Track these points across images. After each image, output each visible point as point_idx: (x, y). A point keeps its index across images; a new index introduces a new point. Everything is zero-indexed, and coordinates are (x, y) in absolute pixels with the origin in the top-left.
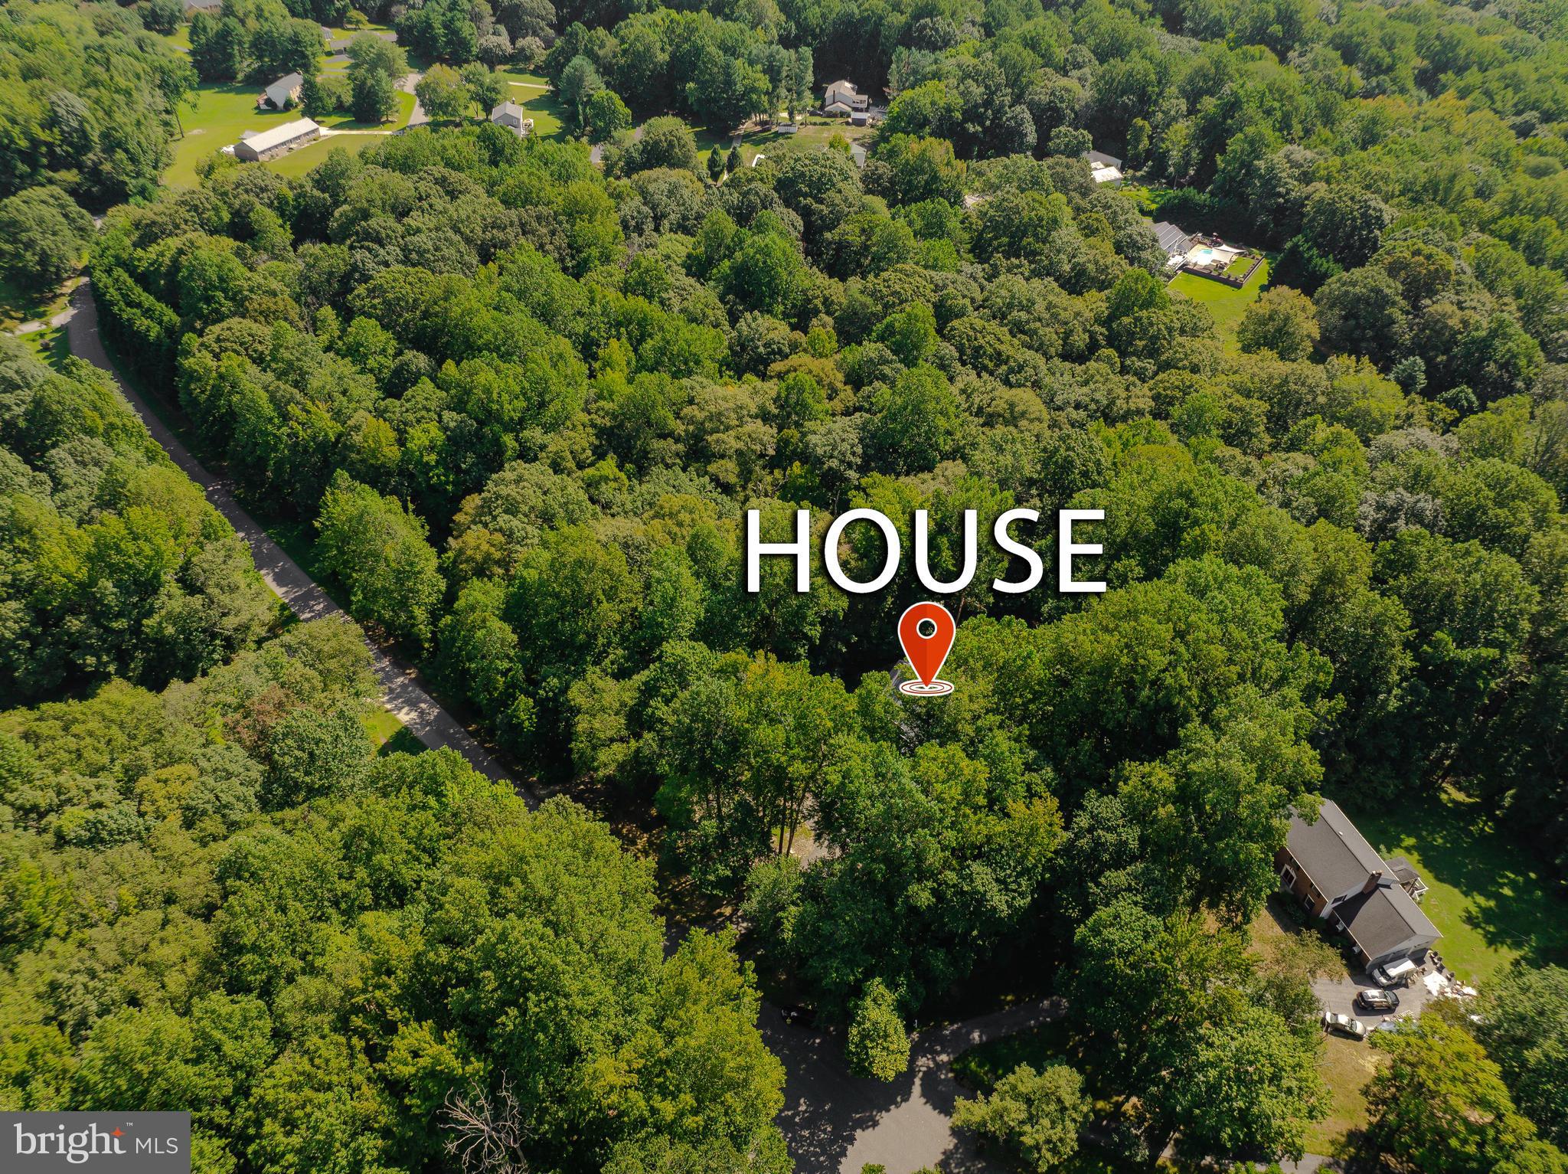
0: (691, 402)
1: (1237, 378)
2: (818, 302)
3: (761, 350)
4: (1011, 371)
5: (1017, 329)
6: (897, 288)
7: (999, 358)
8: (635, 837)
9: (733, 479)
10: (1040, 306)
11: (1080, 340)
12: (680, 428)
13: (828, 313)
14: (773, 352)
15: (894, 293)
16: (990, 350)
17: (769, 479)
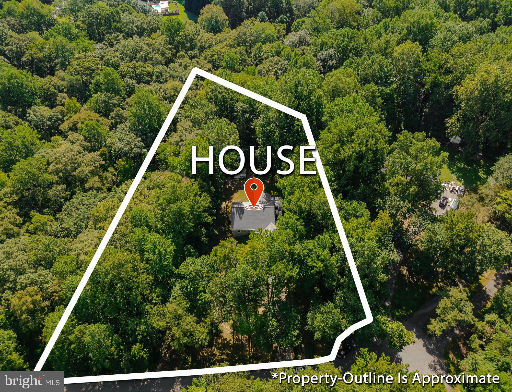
0: (49, 163)
1: (227, 42)
2: (52, 89)
3: (49, 123)
4: (158, 77)
5: (145, 59)
6: (87, 65)
7: (150, 75)
8: (212, 352)
9: (99, 184)
10: (145, 47)
11: (168, 53)
12: (54, 178)
13: (62, 92)
14: (56, 121)
15: (88, 68)
16: (145, 73)
17: (109, 174)
